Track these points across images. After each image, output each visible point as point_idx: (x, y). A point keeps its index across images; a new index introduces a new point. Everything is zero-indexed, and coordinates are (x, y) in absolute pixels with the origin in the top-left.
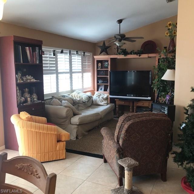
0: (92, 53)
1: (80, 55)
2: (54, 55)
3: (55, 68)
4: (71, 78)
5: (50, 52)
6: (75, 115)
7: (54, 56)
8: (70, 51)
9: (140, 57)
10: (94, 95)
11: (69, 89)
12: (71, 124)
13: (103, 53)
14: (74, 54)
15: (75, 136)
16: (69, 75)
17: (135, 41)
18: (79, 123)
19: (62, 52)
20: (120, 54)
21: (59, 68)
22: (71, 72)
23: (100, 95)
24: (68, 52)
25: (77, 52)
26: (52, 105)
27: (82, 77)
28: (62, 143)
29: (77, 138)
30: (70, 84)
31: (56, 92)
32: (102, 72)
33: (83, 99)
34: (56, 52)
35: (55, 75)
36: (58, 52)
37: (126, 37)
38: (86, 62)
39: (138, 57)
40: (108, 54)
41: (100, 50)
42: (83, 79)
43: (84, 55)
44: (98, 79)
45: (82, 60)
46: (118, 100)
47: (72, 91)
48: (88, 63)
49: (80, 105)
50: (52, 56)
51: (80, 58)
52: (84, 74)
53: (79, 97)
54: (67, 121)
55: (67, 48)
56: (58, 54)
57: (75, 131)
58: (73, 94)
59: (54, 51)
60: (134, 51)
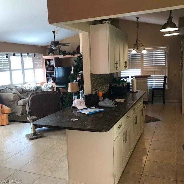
0: (42, 54)
1: (31, 56)
2: (7, 57)
3: (8, 67)
4: (23, 73)
5: (4, 55)
6: (21, 99)
7: (8, 59)
8: (21, 54)
9: (74, 57)
10: (42, 86)
11: (22, 82)
12: (18, 105)
13: (51, 53)
14: (25, 56)
15: (21, 113)
16: (21, 71)
17: (69, 45)
18: (23, 104)
19: (14, 55)
20: (60, 55)
21: (12, 67)
22: (23, 69)
23: (47, 85)
24: (20, 54)
25: (27, 54)
26: (5, 93)
27: (34, 72)
28: (5, 114)
29: (22, 114)
30: (22, 78)
31: (10, 84)
32: (50, 68)
33: (32, 88)
34: (8, 55)
35: (9, 72)
36: (11, 55)
37: (59, 43)
38: (37, 61)
39: (72, 56)
40: (54, 55)
41: (48, 52)
42: (34, 74)
43: (35, 56)
44: (47, 73)
45: (33, 60)
46: (61, 88)
47: (25, 83)
48: (39, 61)
49: (29, 93)
50: (6, 58)
51: (32, 58)
52: (35, 70)
53: (29, 87)
54: (15, 104)
55: (18, 52)
56: (11, 57)
57: (21, 109)
58: (25, 85)
59: (7, 55)
60: (70, 52)
